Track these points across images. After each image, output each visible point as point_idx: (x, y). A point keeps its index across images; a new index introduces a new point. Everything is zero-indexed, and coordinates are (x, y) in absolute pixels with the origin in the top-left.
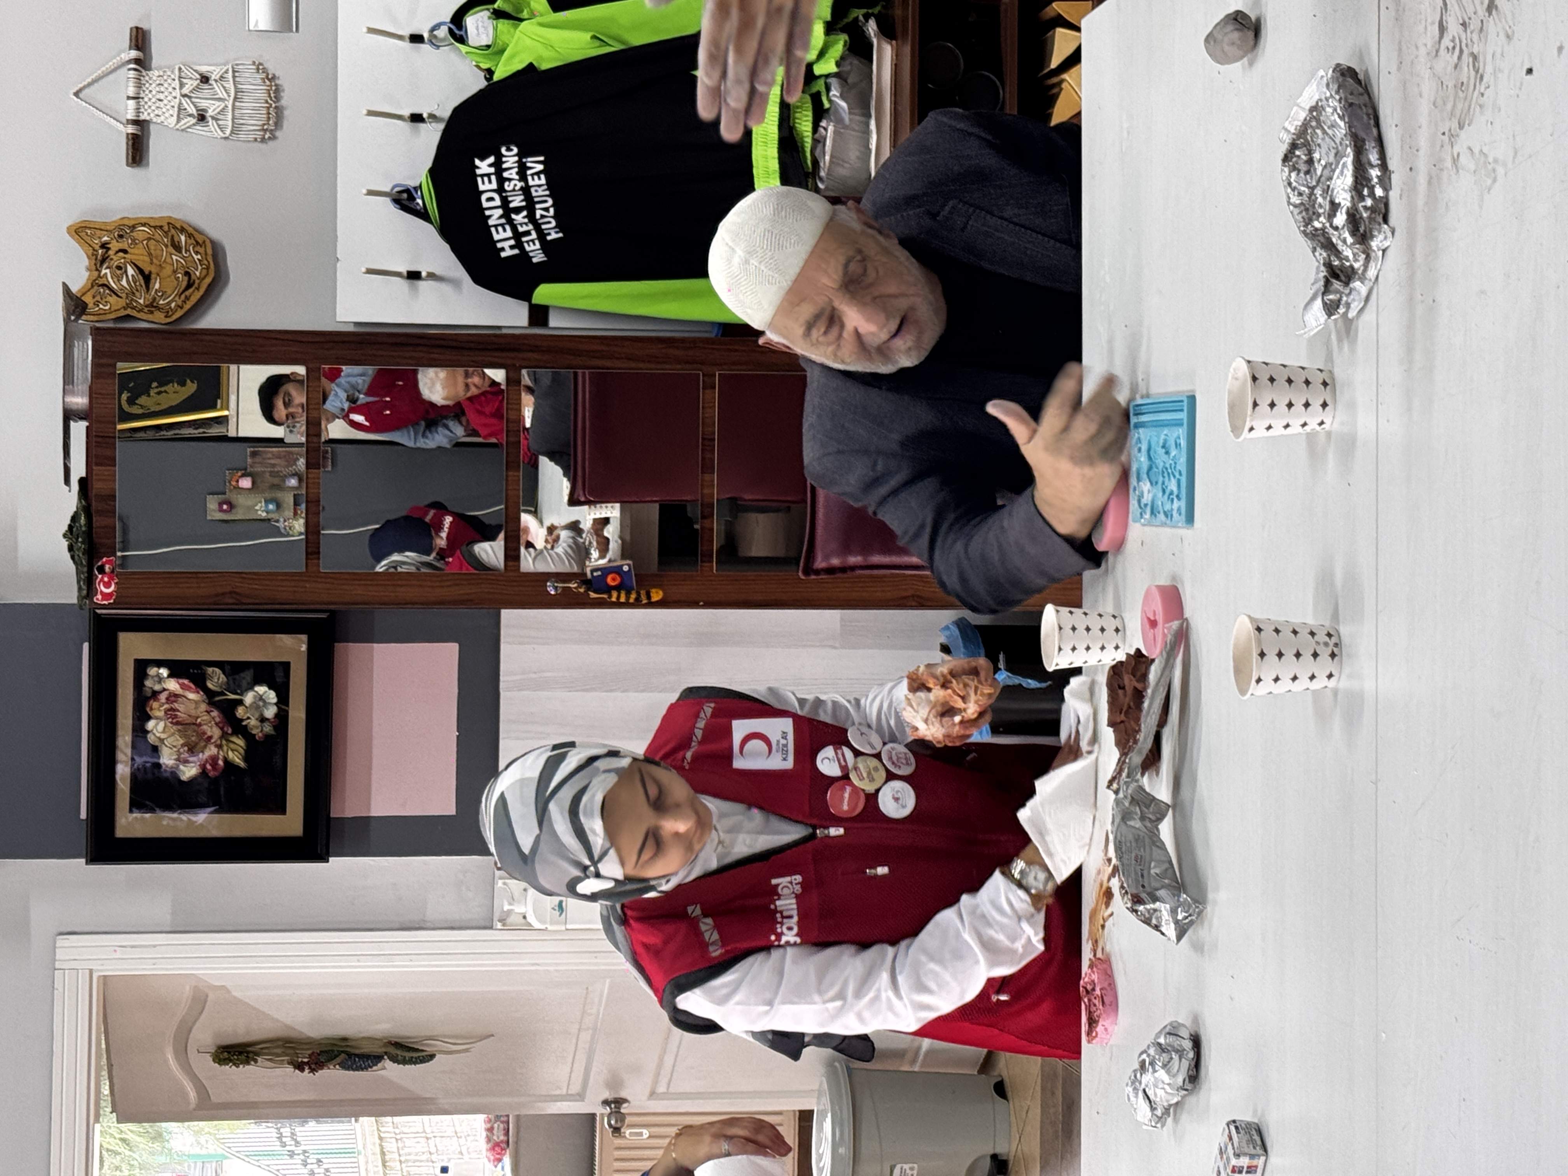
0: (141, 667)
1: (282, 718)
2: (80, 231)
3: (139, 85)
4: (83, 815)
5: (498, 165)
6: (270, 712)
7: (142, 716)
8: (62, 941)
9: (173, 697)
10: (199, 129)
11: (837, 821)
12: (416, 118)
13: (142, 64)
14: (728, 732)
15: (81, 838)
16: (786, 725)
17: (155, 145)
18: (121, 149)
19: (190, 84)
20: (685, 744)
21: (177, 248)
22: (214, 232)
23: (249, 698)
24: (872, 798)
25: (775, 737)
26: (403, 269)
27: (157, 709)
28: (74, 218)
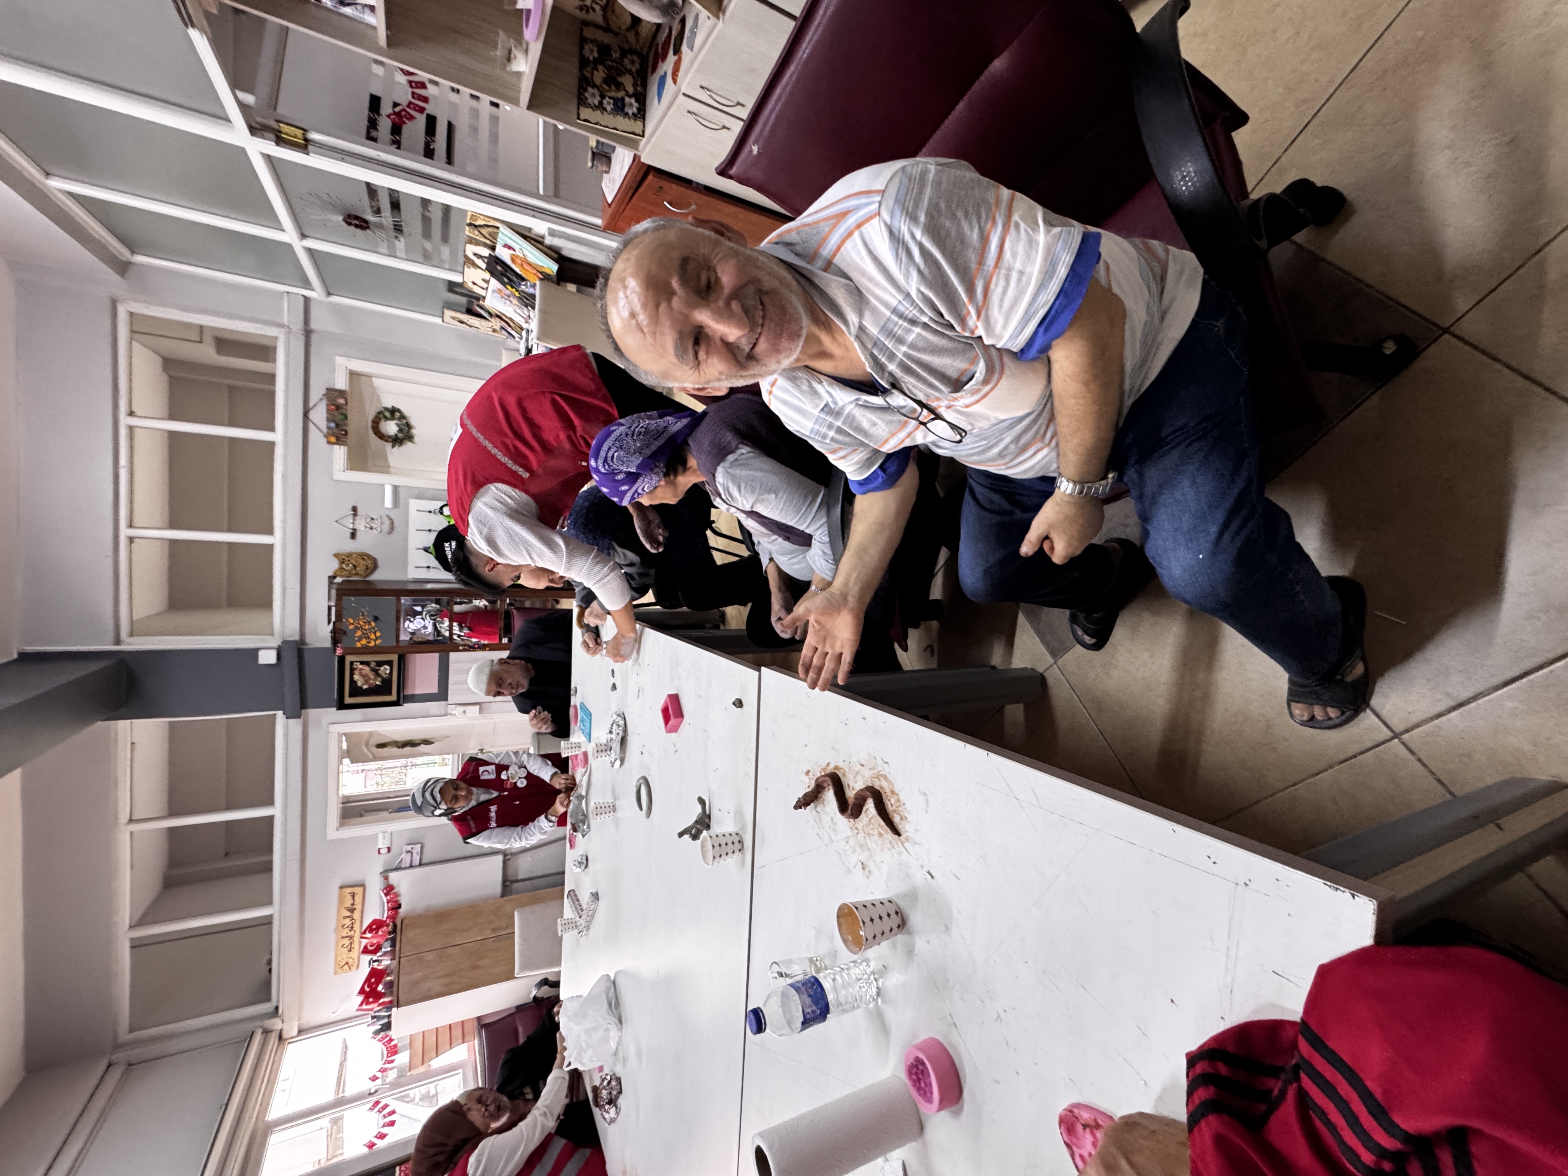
0: (352, 663)
1: (391, 673)
2: (336, 555)
3: (354, 520)
4: (336, 697)
5: (450, 544)
6: (388, 672)
7: (352, 674)
8: (331, 726)
9: (361, 669)
10: (371, 531)
11: (506, 790)
12: (430, 530)
13: (355, 515)
14: (478, 770)
15: (335, 703)
16: (493, 767)
17: (358, 535)
18: (349, 535)
19: (368, 520)
20: (467, 774)
21: (364, 559)
22: (375, 556)
23: (382, 668)
24: (515, 783)
25: (490, 771)
26: (425, 565)
27: (356, 672)
28: (334, 552)
